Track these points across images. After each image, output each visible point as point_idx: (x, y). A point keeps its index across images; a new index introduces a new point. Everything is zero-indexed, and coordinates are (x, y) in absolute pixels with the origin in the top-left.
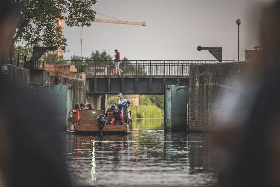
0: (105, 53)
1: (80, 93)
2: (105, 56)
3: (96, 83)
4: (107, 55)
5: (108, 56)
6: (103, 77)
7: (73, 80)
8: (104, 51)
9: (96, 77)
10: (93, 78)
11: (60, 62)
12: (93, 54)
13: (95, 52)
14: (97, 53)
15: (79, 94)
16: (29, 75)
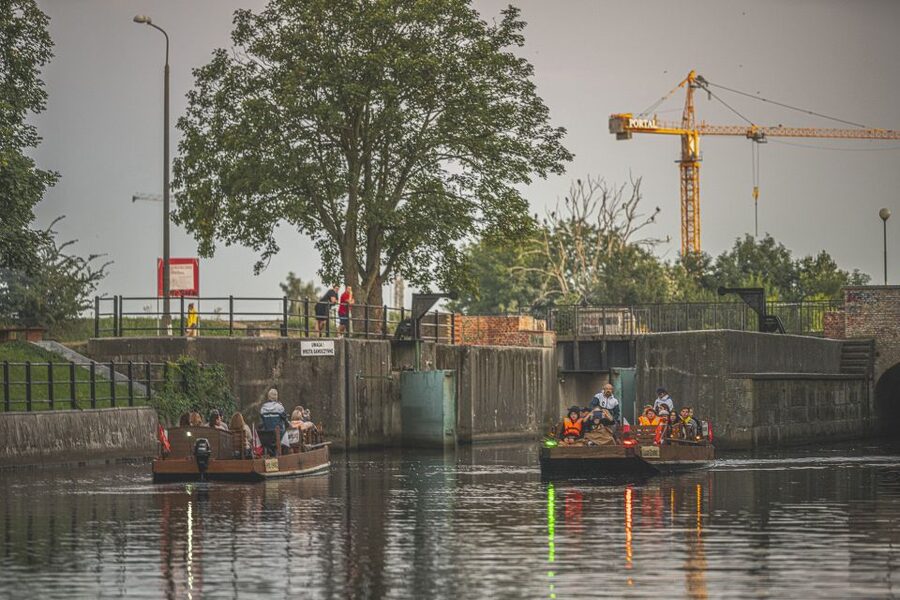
0: (771, 241)
1: (530, 374)
2: (771, 249)
3: (577, 352)
4: (777, 245)
5: (778, 249)
6: (591, 340)
7: (510, 351)
8: (768, 235)
9: (578, 339)
10: (572, 342)
11: (642, 269)
12: (739, 244)
13: (743, 240)
14: (750, 241)
15: (527, 376)
16: (390, 351)
